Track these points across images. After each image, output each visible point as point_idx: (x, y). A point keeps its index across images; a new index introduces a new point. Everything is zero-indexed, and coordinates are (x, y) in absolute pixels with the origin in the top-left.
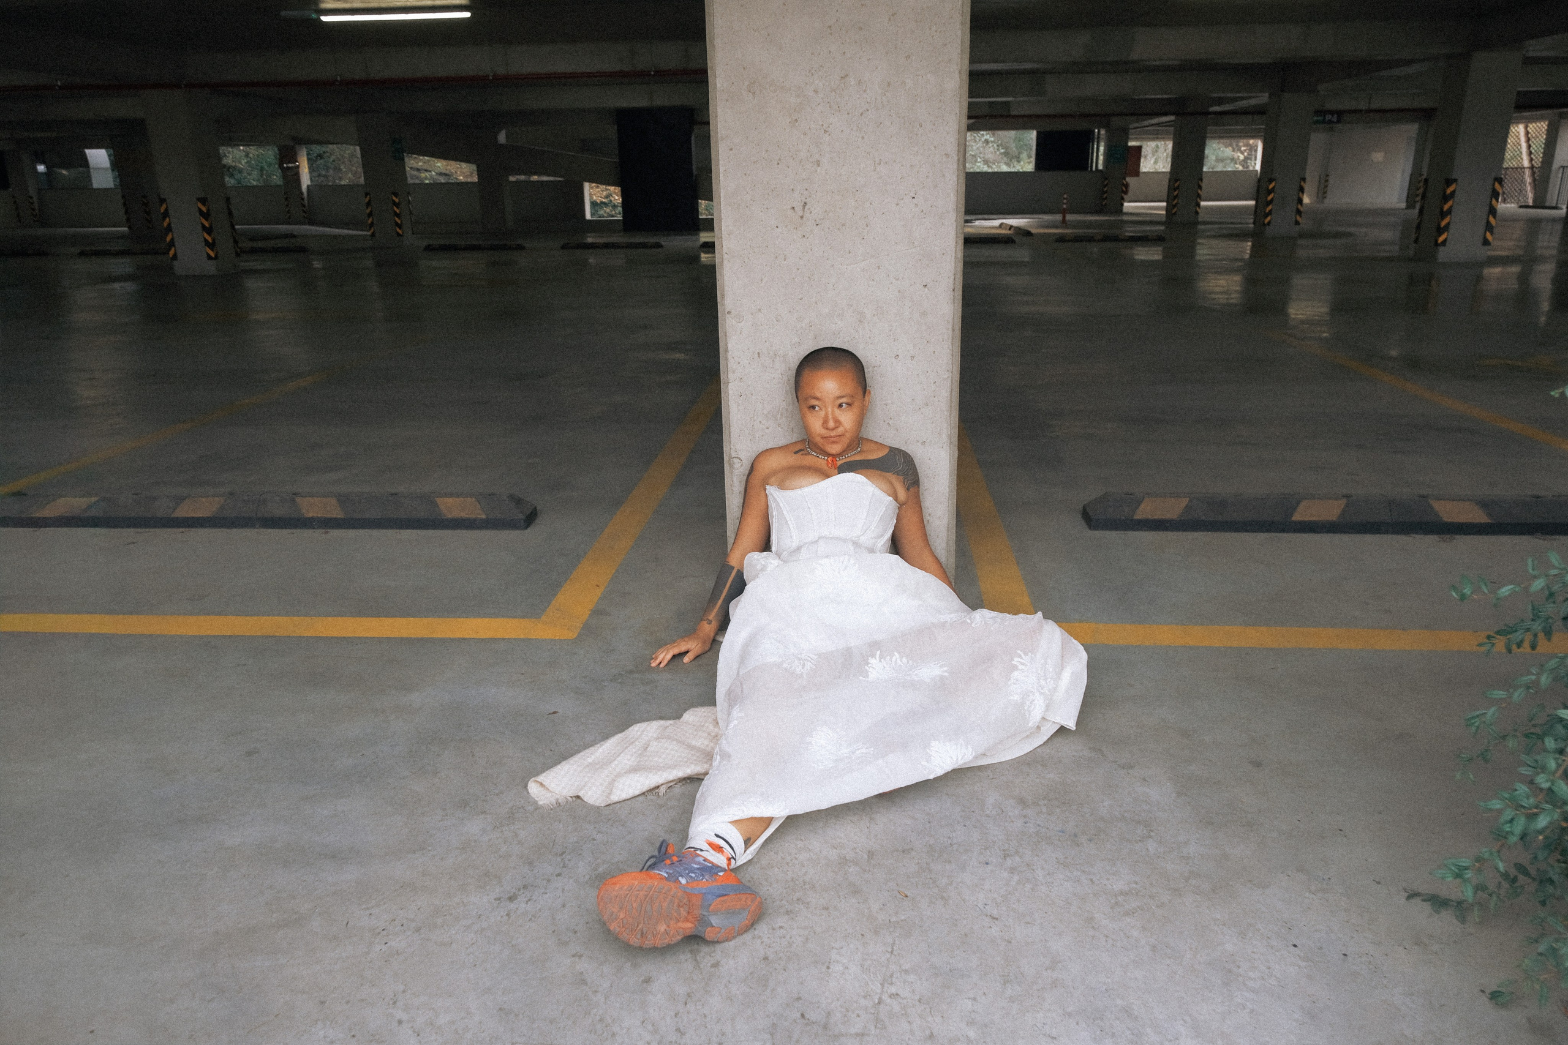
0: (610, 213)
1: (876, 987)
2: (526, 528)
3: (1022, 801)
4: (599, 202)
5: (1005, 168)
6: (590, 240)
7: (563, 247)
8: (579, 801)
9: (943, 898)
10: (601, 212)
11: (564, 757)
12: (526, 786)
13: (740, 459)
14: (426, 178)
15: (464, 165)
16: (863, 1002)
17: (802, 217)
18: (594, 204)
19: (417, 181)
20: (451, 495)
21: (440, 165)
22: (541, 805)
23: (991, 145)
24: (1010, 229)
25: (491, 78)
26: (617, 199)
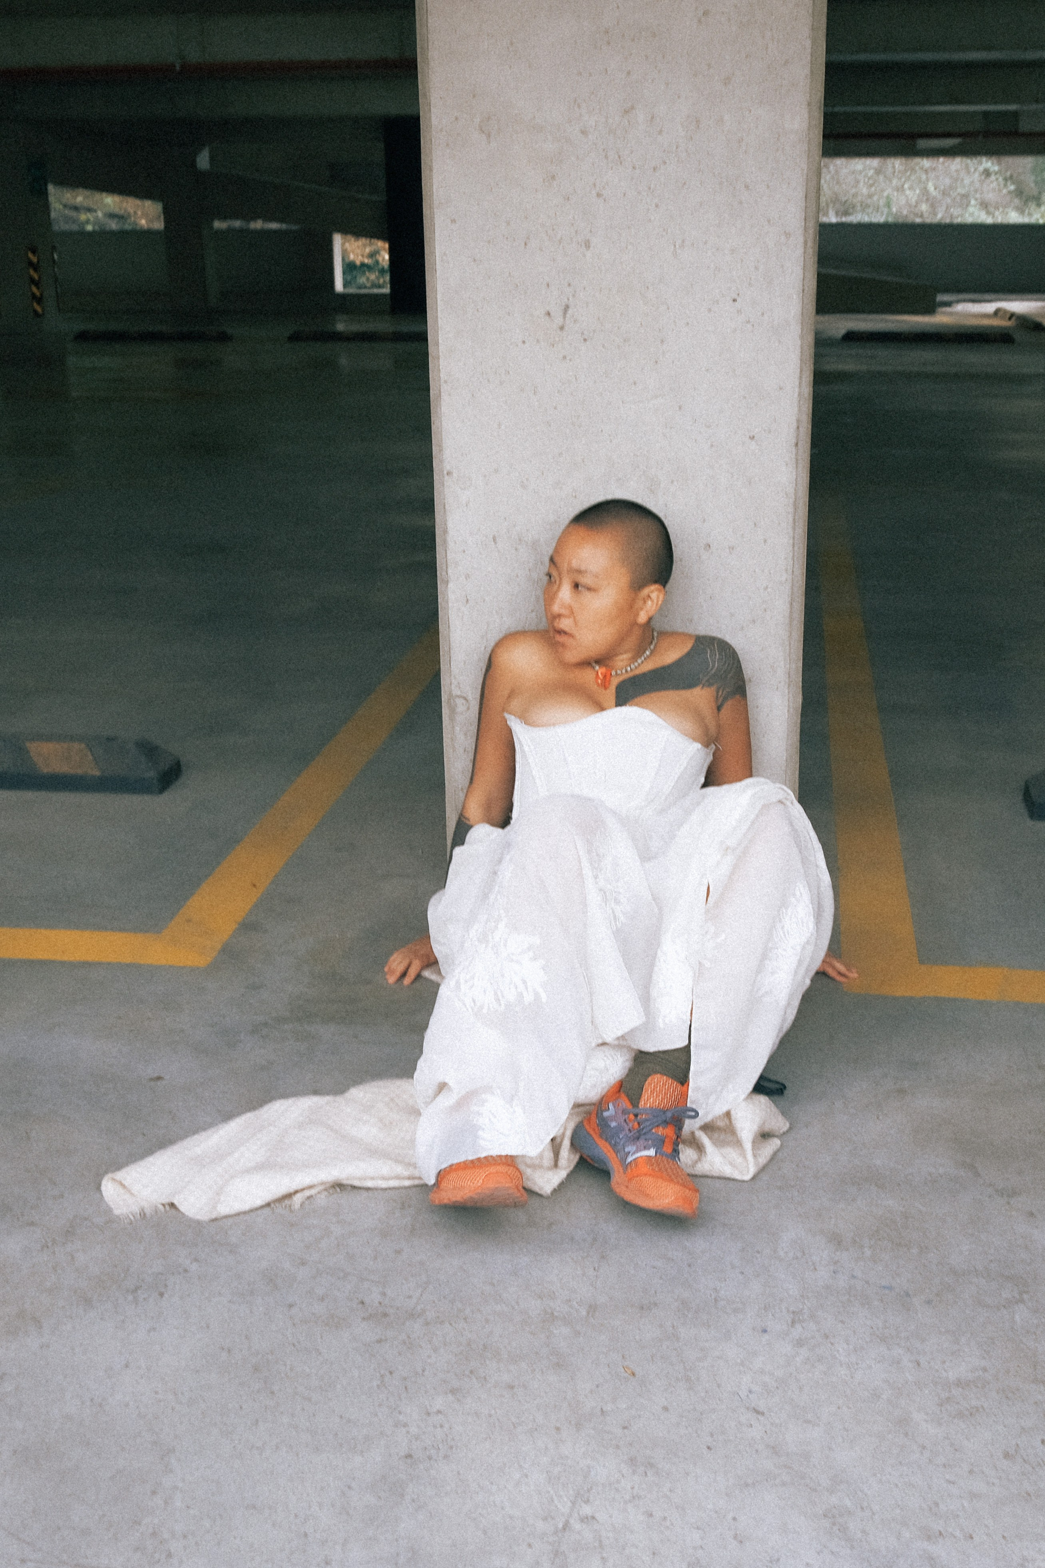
0: (376, 282)
1: (564, 1506)
2: (162, 790)
3: (836, 1240)
4: (358, 263)
5: (1014, 217)
6: (340, 327)
7: (295, 338)
8: (173, 1211)
9: (688, 1379)
10: (362, 280)
11: (163, 1143)
12: (98, 1188)
13: (465, 699)
14: (88, 222)
15: (148, 203)
16: (540, 1525)
17: (562, 328)
18: (350, 268)
19: (75, 228)
20: (49, 738)
21: (110, 201)
22: (118, 1217)
23: (993, 177)
24: (1010, 319)
25: (178, 68)
26: (385, 257)
